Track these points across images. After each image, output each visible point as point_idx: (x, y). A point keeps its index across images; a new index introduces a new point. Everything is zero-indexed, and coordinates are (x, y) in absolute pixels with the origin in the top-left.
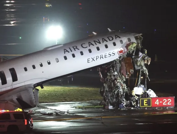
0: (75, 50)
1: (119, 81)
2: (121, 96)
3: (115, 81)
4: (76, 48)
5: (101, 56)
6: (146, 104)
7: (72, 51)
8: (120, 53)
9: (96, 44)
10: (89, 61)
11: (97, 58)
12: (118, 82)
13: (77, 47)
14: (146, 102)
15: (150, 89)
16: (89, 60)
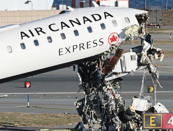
0: (39, 34)
1: (110, 88)
2: (113, 113)
3: (104, 88)
4: (41, 31)
5: (82, 45)
6: (153, 123)
7: (33, 36)
8: (111, 42)
9: (73, 26)
10: (61, 53)
11: (74, 49)
12: (108, 89)
13: (41, 29)
14: (153, 121)
15: (159, 104)
16: (61, 50)
